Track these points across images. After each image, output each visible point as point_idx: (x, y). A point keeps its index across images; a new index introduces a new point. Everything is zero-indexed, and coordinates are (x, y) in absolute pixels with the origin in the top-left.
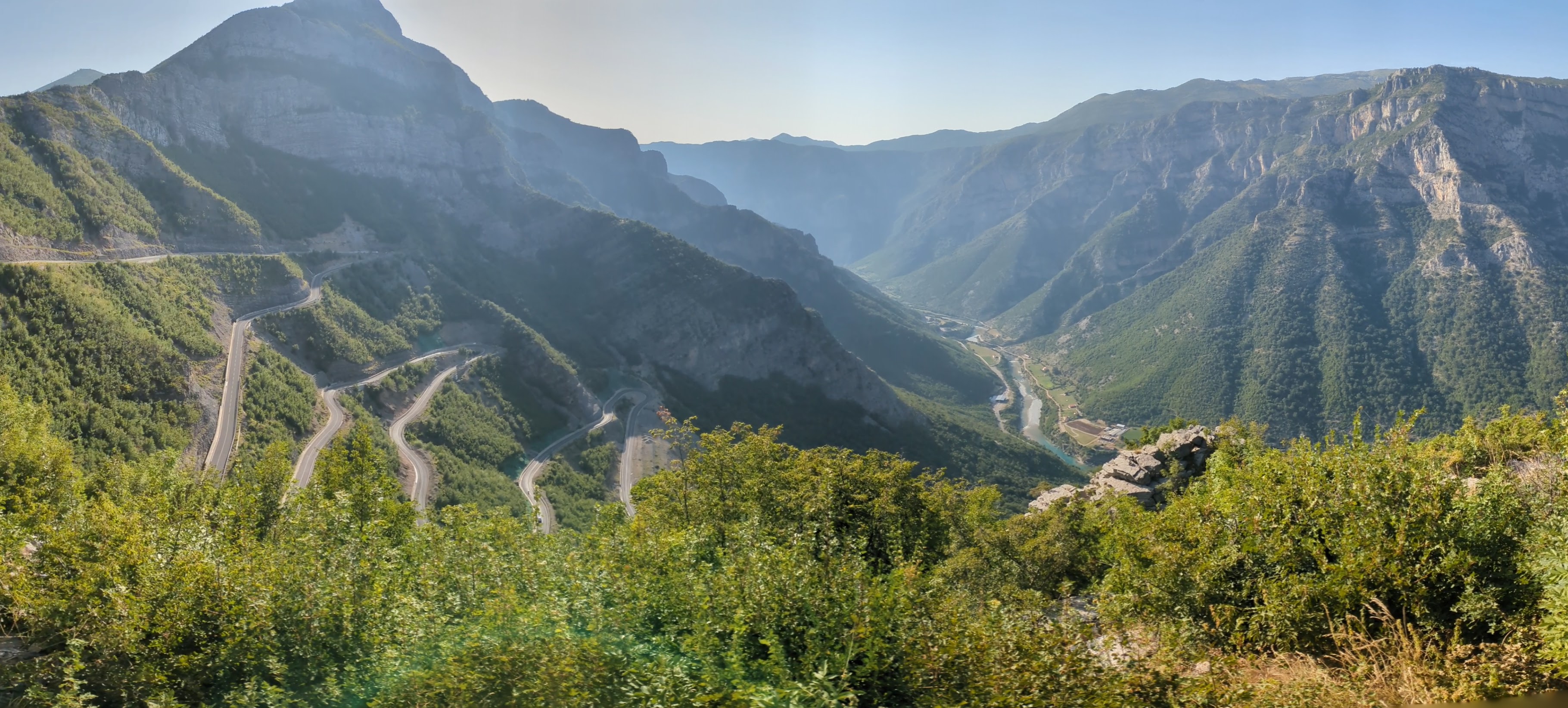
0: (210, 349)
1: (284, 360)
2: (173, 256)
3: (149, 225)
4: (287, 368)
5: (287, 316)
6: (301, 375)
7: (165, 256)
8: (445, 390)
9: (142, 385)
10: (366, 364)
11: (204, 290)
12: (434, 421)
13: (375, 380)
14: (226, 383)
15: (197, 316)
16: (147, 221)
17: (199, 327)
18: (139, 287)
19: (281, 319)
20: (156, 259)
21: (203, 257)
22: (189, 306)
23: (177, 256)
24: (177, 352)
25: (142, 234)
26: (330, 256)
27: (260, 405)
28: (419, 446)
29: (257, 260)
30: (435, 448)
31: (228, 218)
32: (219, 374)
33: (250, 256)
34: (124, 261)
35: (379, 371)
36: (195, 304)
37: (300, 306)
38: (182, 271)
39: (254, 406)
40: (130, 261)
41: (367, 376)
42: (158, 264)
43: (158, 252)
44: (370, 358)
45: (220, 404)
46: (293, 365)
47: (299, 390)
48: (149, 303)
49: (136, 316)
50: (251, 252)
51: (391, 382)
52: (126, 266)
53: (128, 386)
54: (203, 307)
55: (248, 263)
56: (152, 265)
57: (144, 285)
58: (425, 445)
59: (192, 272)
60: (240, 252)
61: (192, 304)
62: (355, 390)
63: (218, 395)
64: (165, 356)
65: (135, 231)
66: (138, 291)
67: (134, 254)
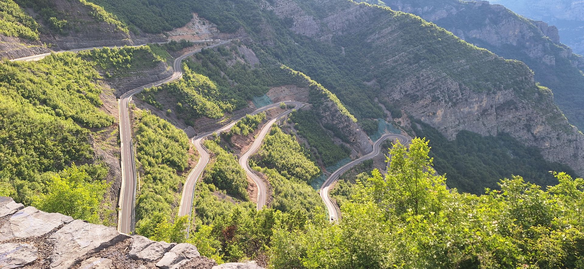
0: (103, 121)
1: (162, 121)
2: (56, 53)
3: (27, 29)
4: (165, 126)
5: (159, 90)
6: (175, 130)
7: (49, 54)
8: (272, 133)
9: (57, 158)
10: (219, 118)
11: (89, 78)
12: (267, 153)
13: (226, 129)
14: (122, 144)
15: (87, 98)
16: (25, 25)
17: (91, 106)
18: (31, 81)
19: (155, 93)
20: (40, 57)
21: (83, 52)
22: (79, 91)
23: (60, 53)
24: (79, 127)
25: (23, 37)
26: (186, 45)
27: (150, 155)
28: (259, 171)
29: (128, 51)
30: (269, 170)
31: (98, 19)
32: (115, 138)
33: (122, 48)
34: (12, 61)
35: (229, 122)
36: (84, 89)
37: (167, 82)
38: (66, 64)
39: (146, 157)
40: (18, 61)
41: (221, 126)
42: (45, 61)
43: (42, 52)
44: (222, 115)
45: (120, 160)
46: (168, 124)
47: (177, 141)
48: (44, 93)
49: (35, 105)
50: (123, 45)
51: (238, 129)
52: (15, 65)
53: (45, 161)
54: (91, 91)
55: (121, 52)
56: (39, 62)
57: (36, 79)
58: (262, 170)
59: (76, 64)
60: (113, 45)
61: (81, 90)
62: (214, 137)
63: (118, 154)
64: (70, 131)
65: (16, 35)
66: (32, 84)
67: (19, 54)
